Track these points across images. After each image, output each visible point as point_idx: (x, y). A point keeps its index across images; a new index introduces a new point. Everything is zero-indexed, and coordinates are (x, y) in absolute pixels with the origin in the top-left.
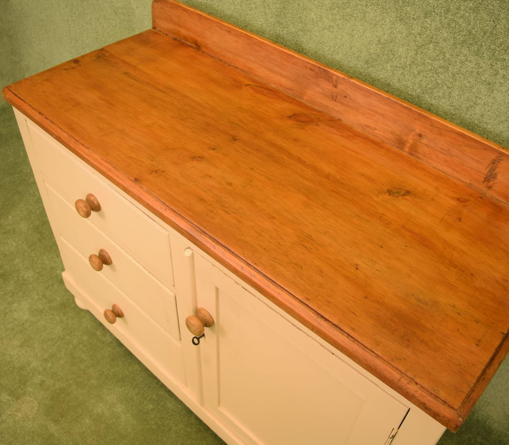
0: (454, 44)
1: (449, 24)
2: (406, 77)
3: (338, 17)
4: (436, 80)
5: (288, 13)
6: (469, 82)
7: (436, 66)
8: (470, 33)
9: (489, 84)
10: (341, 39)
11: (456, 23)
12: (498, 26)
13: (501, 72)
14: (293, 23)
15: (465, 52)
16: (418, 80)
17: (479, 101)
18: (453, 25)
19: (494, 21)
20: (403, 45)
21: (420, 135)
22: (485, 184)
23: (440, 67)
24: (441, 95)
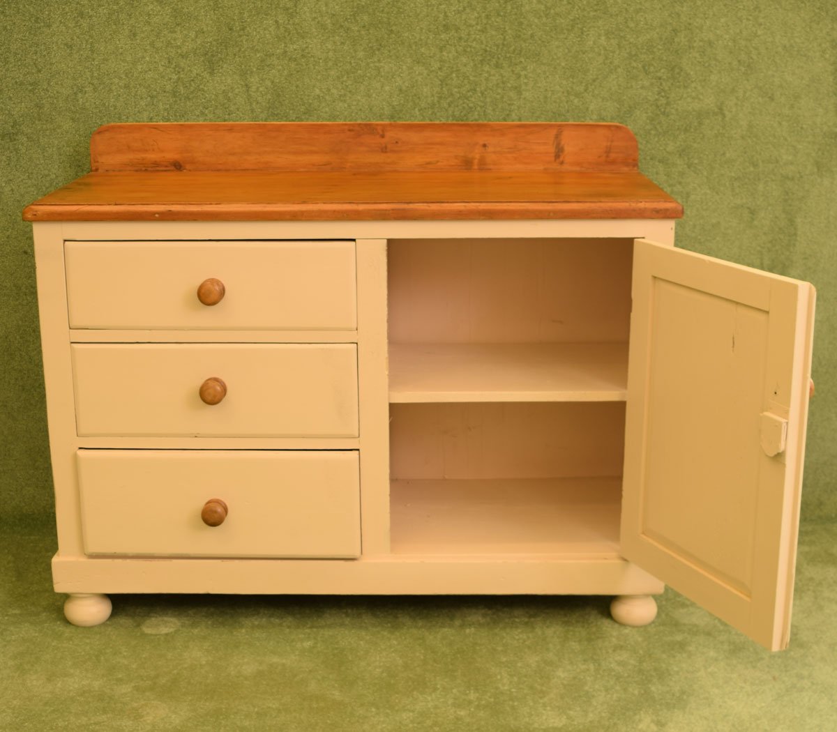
0: (475, 65)
1: (465, 51)
2: (438, 114)
3: (350, 82)
4: (468, 105)
5: (284, 100)
6: (498, 94)
7: (464, 92)
8: (486, 51)
9: (516, 88)
10: (357, 104)
11: (471, 47)
12: (507, 37)
13: (523, 73)
14: (293, 109)
15: (486, 68)
16: (450, 112)
17: (512, 107)
18: (469, 49)
19: (502, 34)
20: (426, 85)
21: (485, 146)
22: (557, 161)
23: (468, 91)
24: (477, 117)
